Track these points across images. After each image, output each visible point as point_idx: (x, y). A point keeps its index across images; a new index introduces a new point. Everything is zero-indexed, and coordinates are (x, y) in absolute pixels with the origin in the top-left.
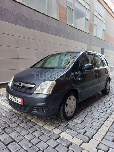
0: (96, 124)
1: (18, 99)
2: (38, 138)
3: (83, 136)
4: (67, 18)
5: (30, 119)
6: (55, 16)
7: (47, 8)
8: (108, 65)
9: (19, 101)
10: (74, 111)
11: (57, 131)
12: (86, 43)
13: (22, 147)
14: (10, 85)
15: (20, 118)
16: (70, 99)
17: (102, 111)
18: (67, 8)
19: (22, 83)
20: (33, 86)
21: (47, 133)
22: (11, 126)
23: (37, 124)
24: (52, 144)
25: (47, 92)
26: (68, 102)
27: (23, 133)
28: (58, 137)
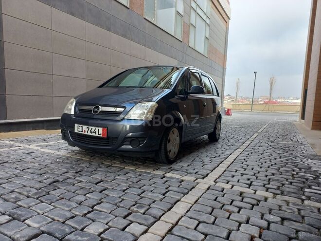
4: (145, 6)
8: (218, 95)
9: (99, 132)
12: (175, 59)
14: (72, 112)
16: (173, 133)
20: (121, 110)
23: (124, 168)
25: (146, 118)
26: (171, 136)
28: (163, 176)
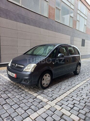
0: (61, 92)
1: (14, 74)
2: (24, 97)
3: (50, 98)
4: (55, 16)
5: (21, 87)
6: (46, 15)
7: (40, 9)
8: (79, 54)
9: (14, 75)
10: (48, 84)
11: (35, 95)
12: (69, 35)
13: (13, 101)
14: (9, 65)
15: (14, 86)
16: (46, 76)
17: (68, 85)
18: (56, 9)
19: (16, 64)
20: (23, 66)
21: (29, 95)
22: (8, 90)
23: (24, 90)
24: (31, 101)
25: (31, 71)
26: (45, 77)
27: (15, 94)
28: (35, 97)
